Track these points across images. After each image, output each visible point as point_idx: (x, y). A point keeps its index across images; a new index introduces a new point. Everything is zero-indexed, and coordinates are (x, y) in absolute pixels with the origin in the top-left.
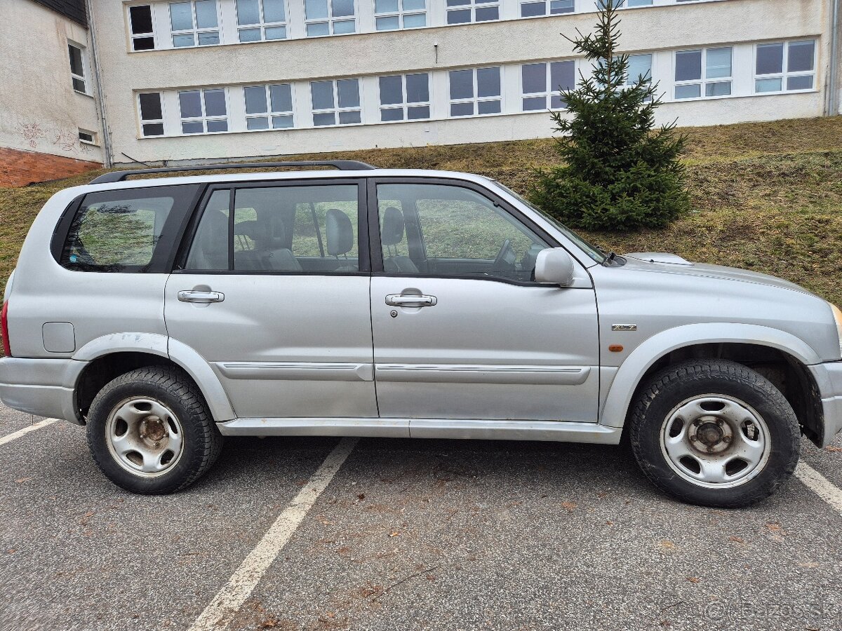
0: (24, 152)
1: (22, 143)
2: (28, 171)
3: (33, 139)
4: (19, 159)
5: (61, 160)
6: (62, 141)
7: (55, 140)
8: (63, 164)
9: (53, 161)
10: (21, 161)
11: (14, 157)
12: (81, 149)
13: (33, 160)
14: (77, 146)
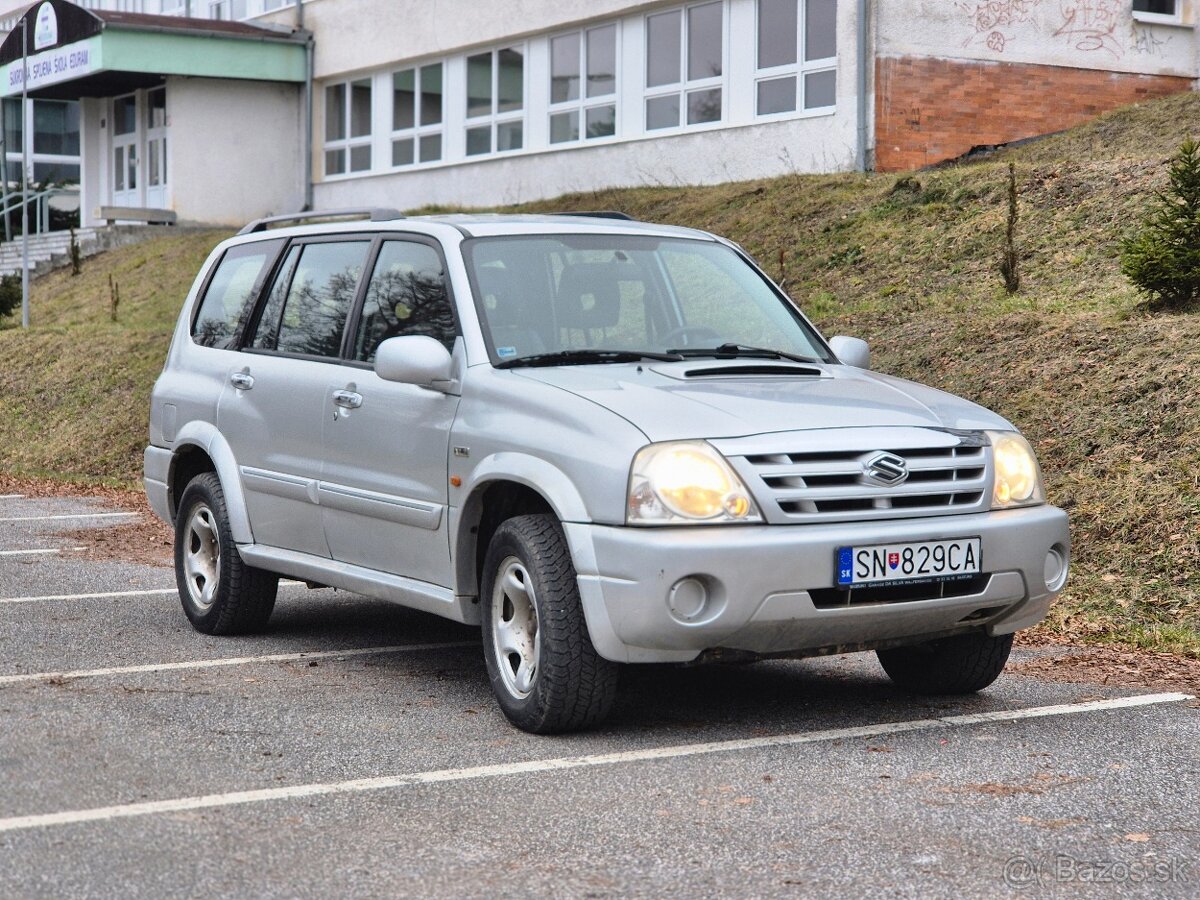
0: (967, 66)
1: (966, 43)
2: (973, 116)
3: (997, 29)
4: (954, 86)
5: (1070, 80)
6: (1078, 24)
7: (1059, 23)
8: (1072, 88)
9: (1046, 83)
10: (961, 90)
11: (939, 82)
12: (1131, 42)
13: (991, 85)
14: (1123, 33)
